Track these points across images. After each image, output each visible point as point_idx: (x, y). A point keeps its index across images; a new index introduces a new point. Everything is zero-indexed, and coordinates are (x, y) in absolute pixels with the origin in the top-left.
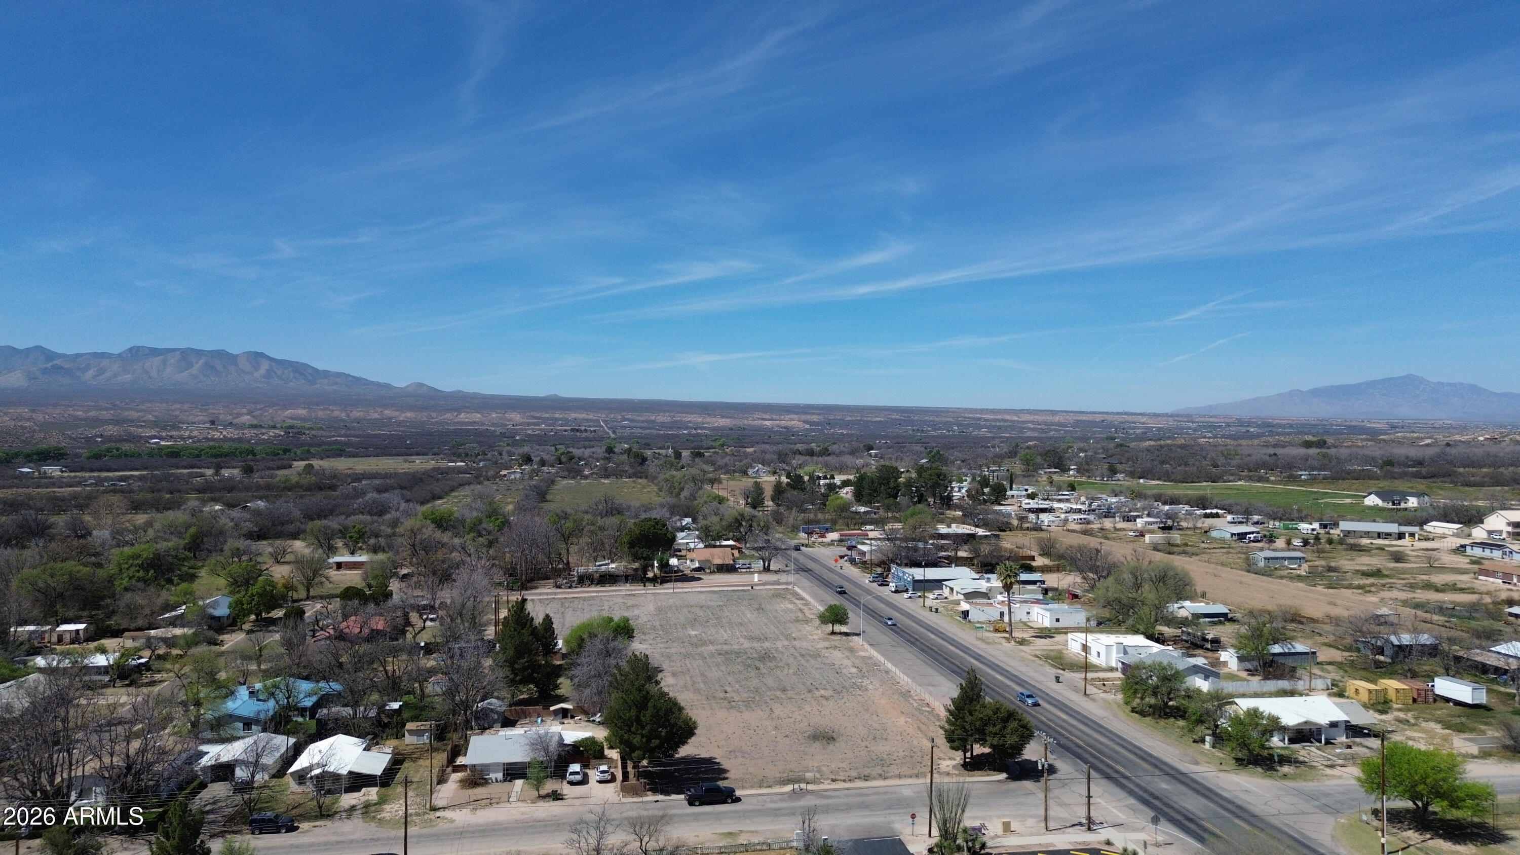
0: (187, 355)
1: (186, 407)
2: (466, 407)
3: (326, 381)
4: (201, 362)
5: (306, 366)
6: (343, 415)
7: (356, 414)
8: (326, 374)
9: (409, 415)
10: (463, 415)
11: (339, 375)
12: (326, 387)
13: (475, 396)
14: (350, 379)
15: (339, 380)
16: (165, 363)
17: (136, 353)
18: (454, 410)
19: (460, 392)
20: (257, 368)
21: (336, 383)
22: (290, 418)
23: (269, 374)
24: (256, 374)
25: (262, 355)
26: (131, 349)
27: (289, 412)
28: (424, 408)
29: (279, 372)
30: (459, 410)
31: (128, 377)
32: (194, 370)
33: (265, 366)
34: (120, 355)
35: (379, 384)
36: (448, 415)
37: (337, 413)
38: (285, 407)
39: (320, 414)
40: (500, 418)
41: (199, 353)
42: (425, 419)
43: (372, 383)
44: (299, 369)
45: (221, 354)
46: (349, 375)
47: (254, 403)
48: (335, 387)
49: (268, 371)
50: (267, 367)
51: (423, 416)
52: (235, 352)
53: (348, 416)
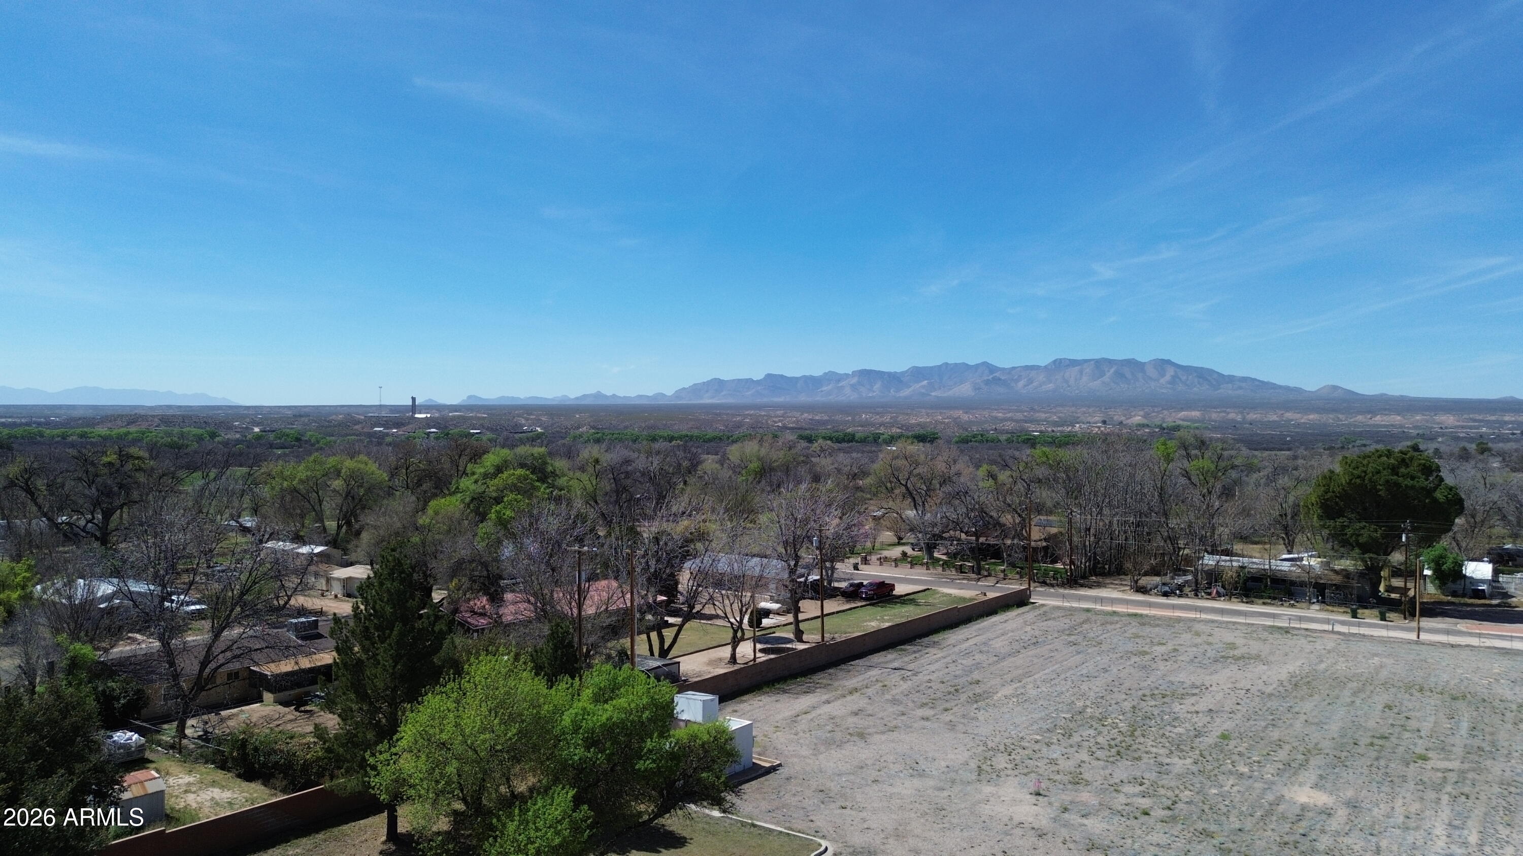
0: (1100, 364)
1: (1090, 410)
2: (1385, 409)
3: (1230, 385)
4: (1112, 370)
5: (1211, 372)
6: (1239, 418)
7: (1252, 416)
8: (1231, 379)
9: (1311, 417)
10: (1378, 418)
11: (1244, 379)
12: (1230, 392)
13: (1402, 399)
14: (1257, 383)
15: (1244, 385)
16: (1081, 372)
17: (1059, 365)
18: (1369, 412)
19: (1382, 395)
20: (1163, 376)
21: (1240, 388)
22: (1183, 420)
23: (1174, 380)
24: (1162, 381)
25: (1168, 362)
26: (1055, 362)
27: (1183, 414)
28: (1334, 410)
29: (1184, 378)
30: (1374, 413)
31: (1051, 386)
32: (1106, 378)
33: (1170, 372)
34: (1045, 367)
35: (1288, 389)
36: (1360, 418)
37: (1232, 416)
38: (1182, 409)
39: (1214, 416)
40: (1427, 421)
41: (1111, 362)
42: (1331, 421)
43: (1280, 387)
44: (1203, 374)
45: (1131, 363)
46: (1254, 380)
47: (1152, 407)
48: (1240, 392)
49: (1173, 377)
50: (1172, 373)
51: (1329, 419)
52: (1143, 361)
53: (1244, 418)
